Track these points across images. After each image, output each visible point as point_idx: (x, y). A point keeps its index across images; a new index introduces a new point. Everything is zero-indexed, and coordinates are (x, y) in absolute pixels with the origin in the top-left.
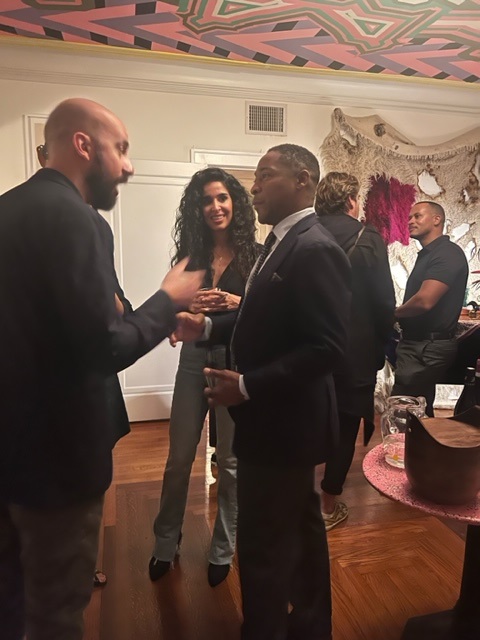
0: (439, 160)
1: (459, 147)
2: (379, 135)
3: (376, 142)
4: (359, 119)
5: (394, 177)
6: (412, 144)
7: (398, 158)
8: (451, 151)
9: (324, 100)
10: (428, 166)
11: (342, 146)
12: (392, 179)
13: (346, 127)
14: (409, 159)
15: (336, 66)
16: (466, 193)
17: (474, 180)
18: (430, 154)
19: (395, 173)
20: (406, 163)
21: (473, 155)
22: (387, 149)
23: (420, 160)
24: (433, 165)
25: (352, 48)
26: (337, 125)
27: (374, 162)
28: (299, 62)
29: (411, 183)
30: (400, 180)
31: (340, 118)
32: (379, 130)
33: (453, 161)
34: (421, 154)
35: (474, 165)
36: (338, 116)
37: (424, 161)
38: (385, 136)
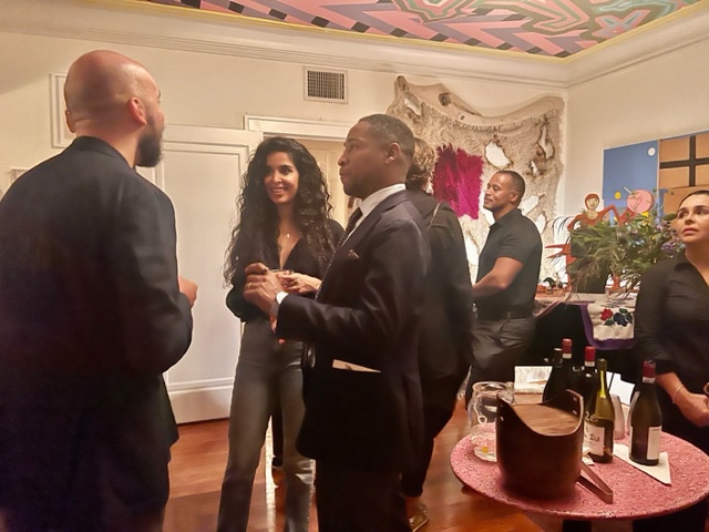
0: (505, 131)
1: (524, 118)
2: (444, 104)
3: (442, 111)
4: (424, 88)
5: (461, 148)
6: (478, 115)
7: (466, 128)
8: (518, 122)
9: (386, 67)
10: (495, 136)
11: (406, 115)
12: (459, 150)
13: (410, 96)
14: (476, 130)
15: (399, 33)
16: (533, 165)
17: (541, 151)
18: (496, 124)
19: (461, 144)
20: (472, 134)
21: (538, 127)
22: (454, 119)
23: (486, 131)
24: (500, 135)
25: (415, 16)
26: (401, 93)
27: (439, 132)
28: (360, 28)
29: (478, 154)
30: (467, 152)
31: (404, 86)
32: (445, 99)
33: (519, 132)
34: (487, 125)
35: (540, 137)
36: (401, 84)
37: (491, 132)
38: (450, 105)
